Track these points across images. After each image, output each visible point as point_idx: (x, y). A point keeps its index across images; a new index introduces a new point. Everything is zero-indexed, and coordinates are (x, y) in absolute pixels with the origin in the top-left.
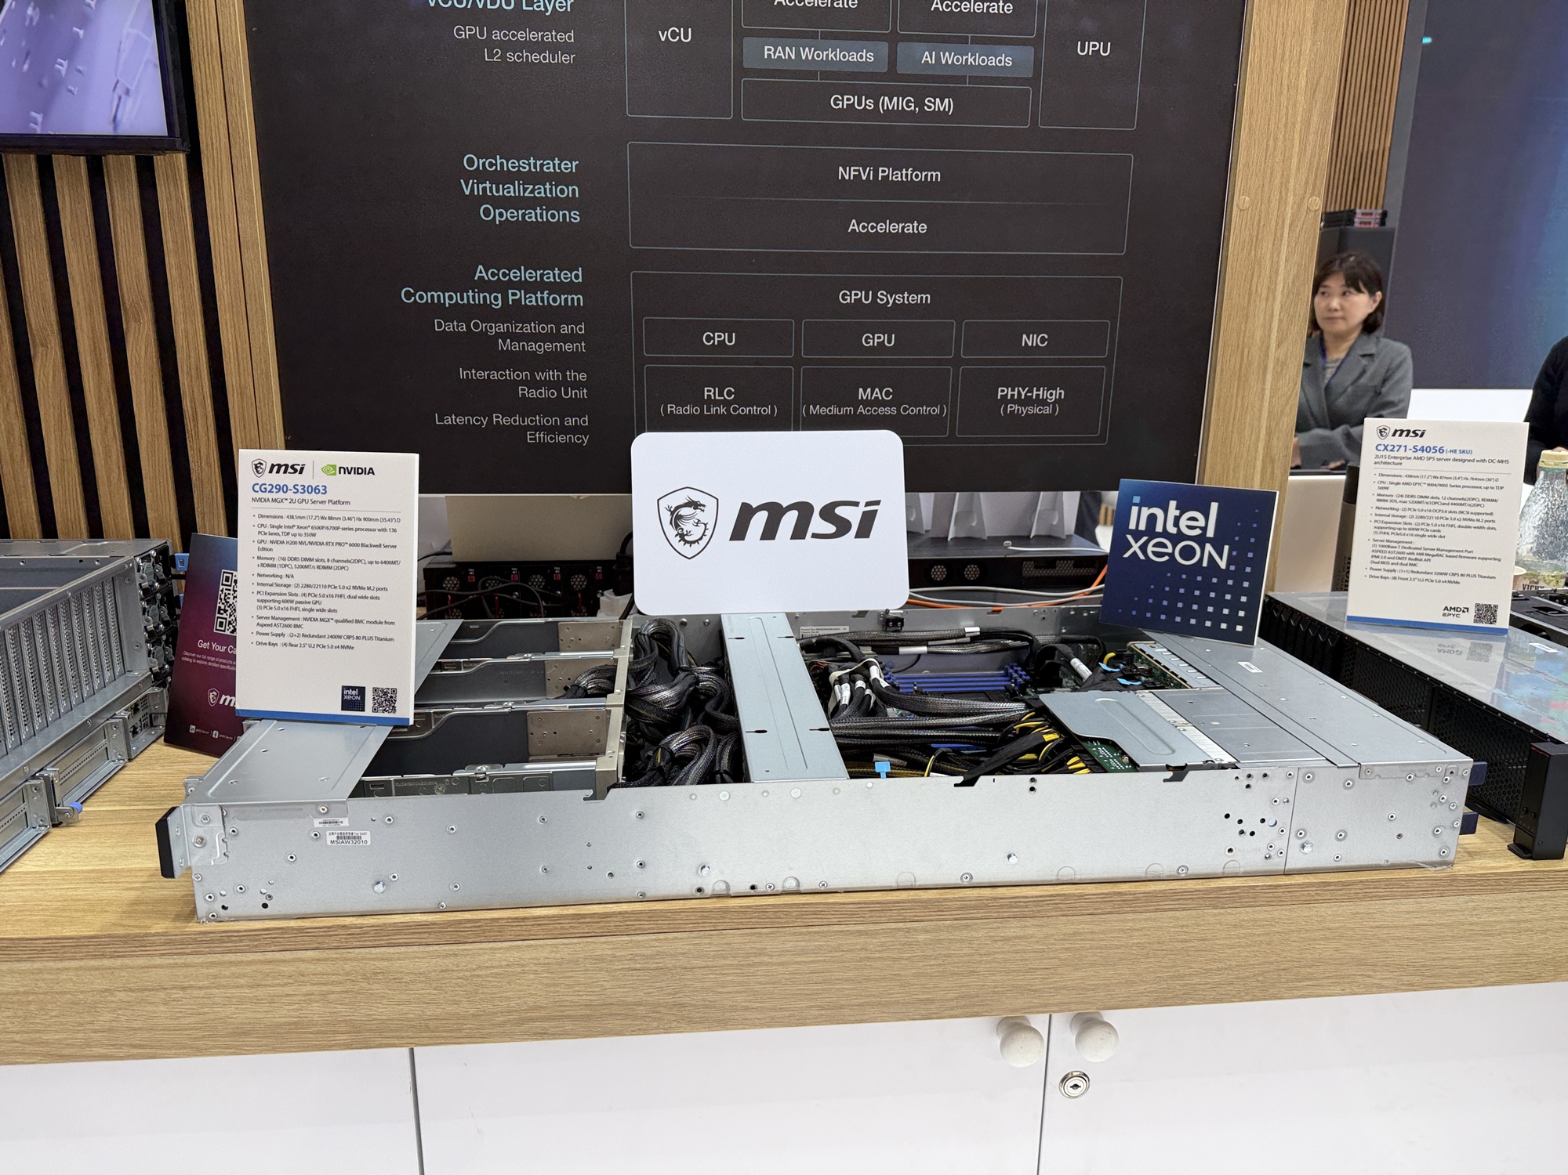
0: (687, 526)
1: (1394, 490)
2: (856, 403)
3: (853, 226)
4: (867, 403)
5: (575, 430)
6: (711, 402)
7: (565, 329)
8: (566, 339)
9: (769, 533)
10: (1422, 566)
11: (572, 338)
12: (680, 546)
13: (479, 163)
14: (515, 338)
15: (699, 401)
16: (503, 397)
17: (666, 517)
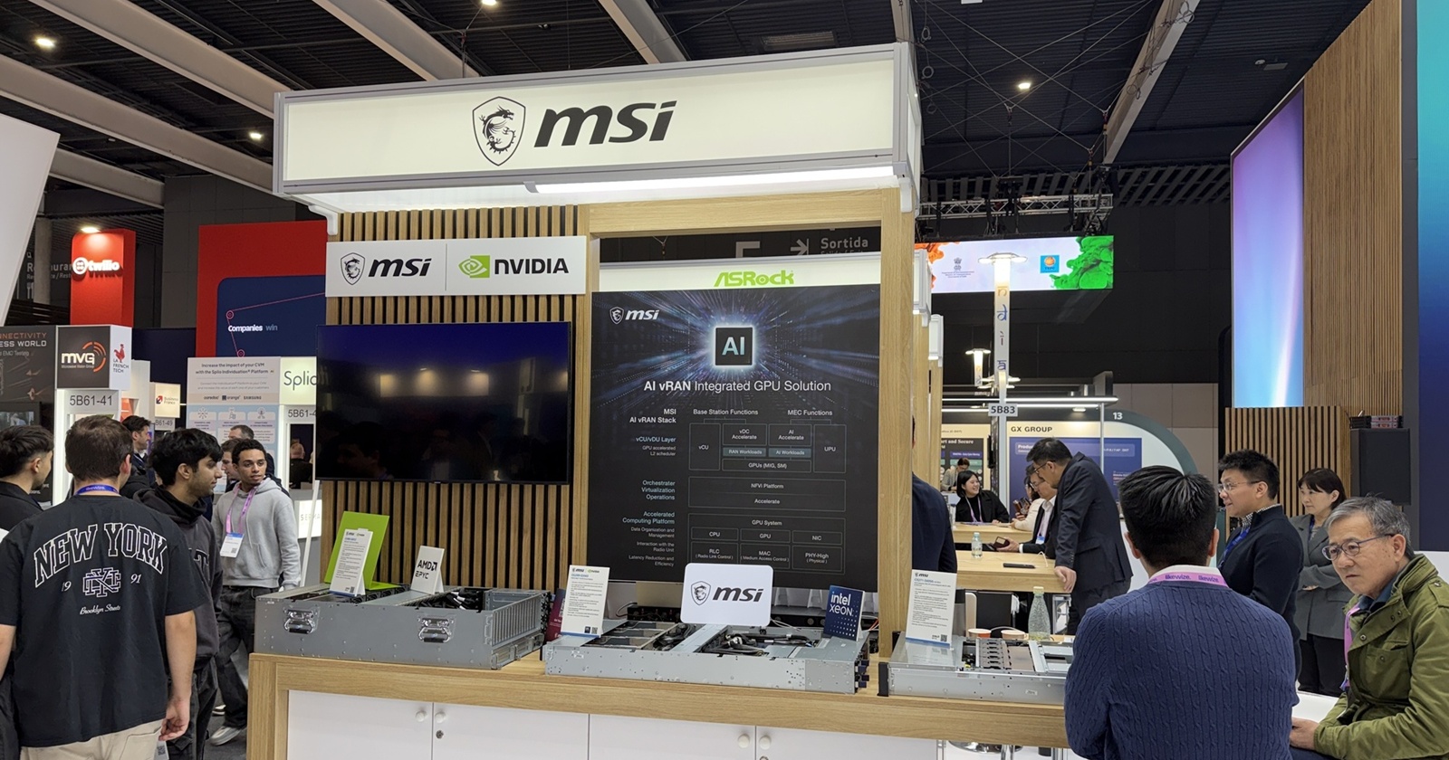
0: (700, 594)
1: (919, 594)
2: (758, 556)
3: (756, 501)
4: (762, 556)
5: (670, 562)
6: (712, 554)
7: (668, 531)
8: (668, 533)
9: (726, 598)
10: (927, 621)
11: (671, 533)
12: (697, 600)
13: (647, 483)
14: (654, 533)
15: (708, 553)
16: (649, 551)
17: (694, 590)
